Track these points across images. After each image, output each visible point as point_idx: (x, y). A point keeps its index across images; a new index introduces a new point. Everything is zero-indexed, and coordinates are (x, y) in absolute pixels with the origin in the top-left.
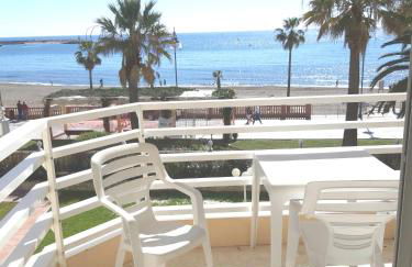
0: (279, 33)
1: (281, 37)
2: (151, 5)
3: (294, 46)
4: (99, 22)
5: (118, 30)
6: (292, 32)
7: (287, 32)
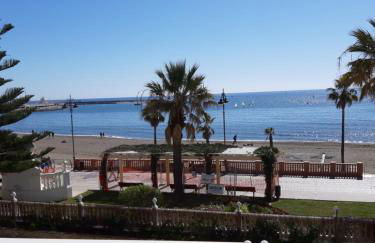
0: (331, 92)
1: (333, 96)
2: (194, 70)
3: (347, 105)
4: (149, 86)
5: (166, 93)
6: (344, 91)
7: (339, 92)
